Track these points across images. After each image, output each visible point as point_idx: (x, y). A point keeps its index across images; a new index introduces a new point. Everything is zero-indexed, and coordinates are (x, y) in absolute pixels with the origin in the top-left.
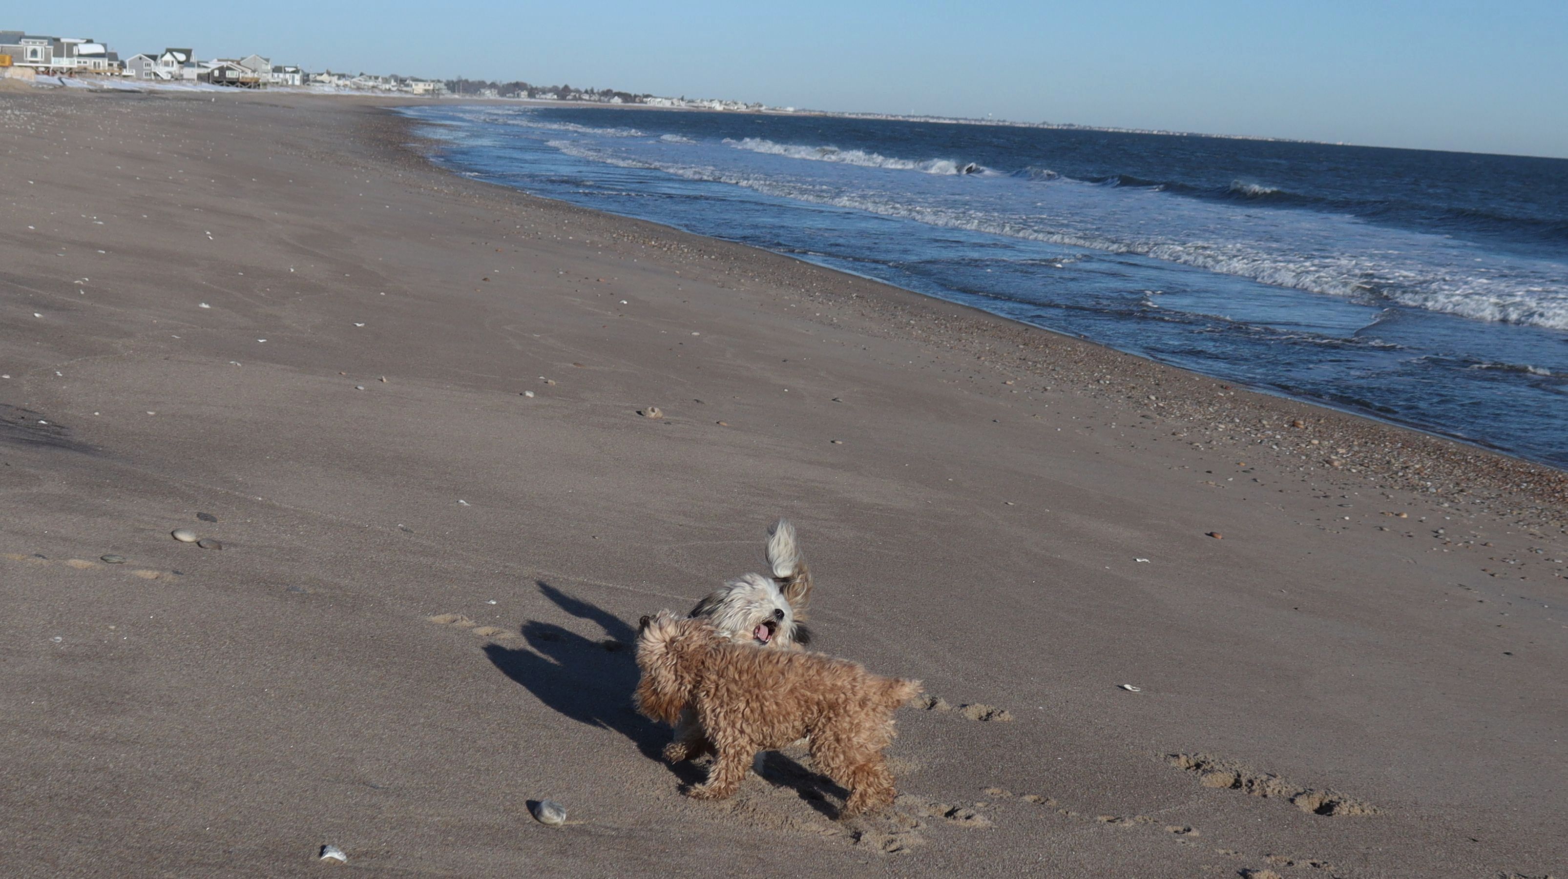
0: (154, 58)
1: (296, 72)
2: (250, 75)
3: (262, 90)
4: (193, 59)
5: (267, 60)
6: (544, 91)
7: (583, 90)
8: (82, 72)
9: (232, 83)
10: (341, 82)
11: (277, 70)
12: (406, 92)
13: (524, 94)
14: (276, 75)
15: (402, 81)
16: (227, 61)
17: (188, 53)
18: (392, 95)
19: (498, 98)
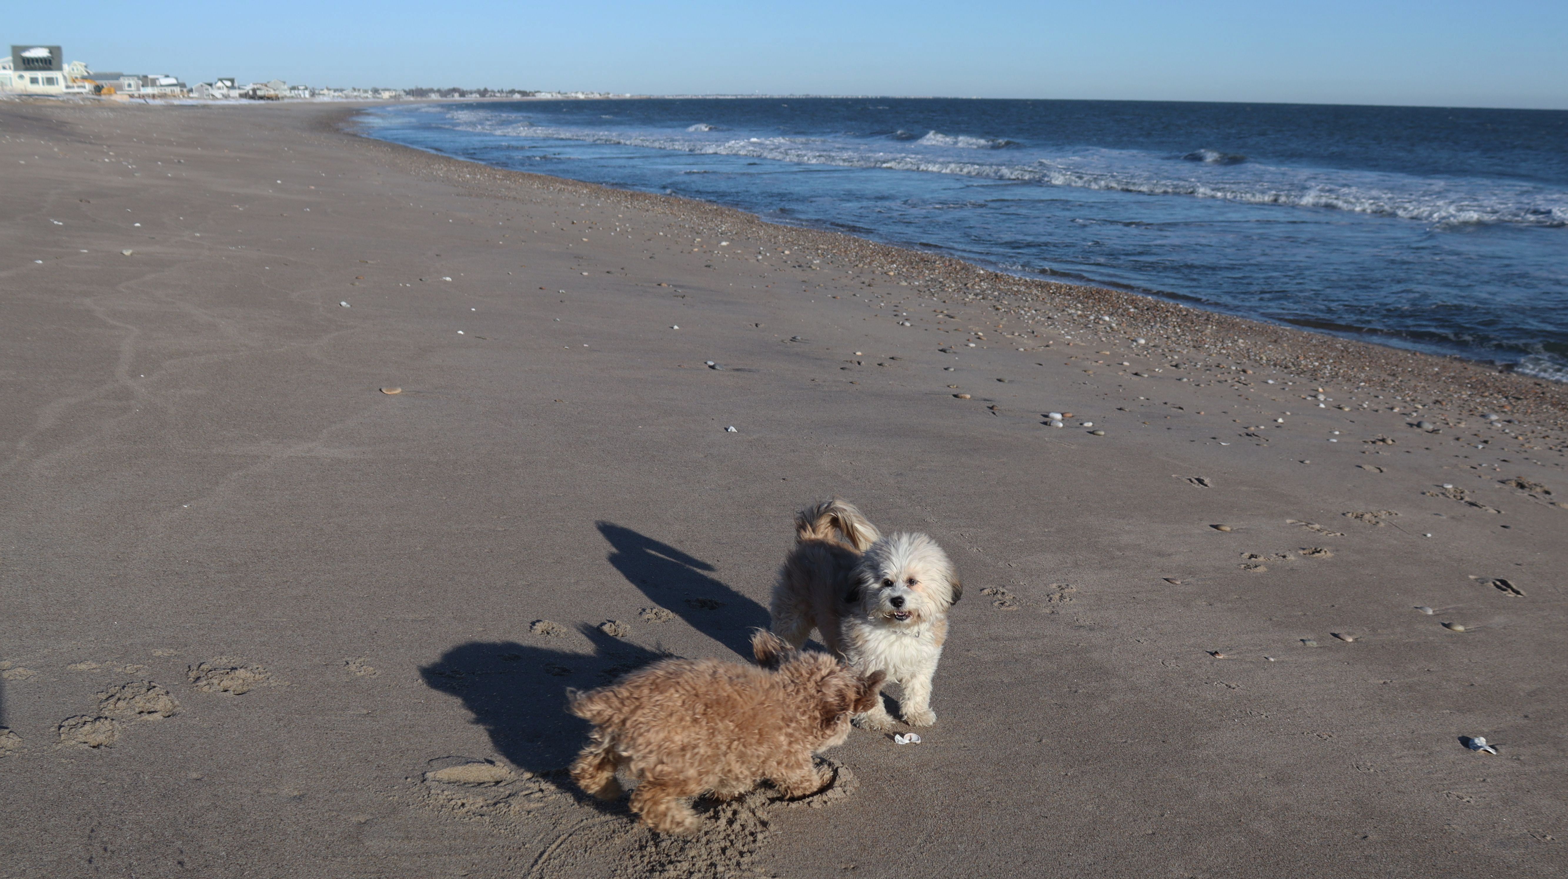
0: (211, 85)
1: (306, 89)
2: (272, 93)
3: (281, 101)
4: (236, 84)
5: (284, 83)
6: (471, 93)
7: (496, 91)
8: (163, 96)
9: (261, 98)
10: (336, 94)
11: (293, 88)
12: (378, 98)
13: (456, 95)
14: (293, 91)
15: (376, 91)
16: (256, 84)
17: (232, 81)
18: (368, 100)
19: (440, 98)
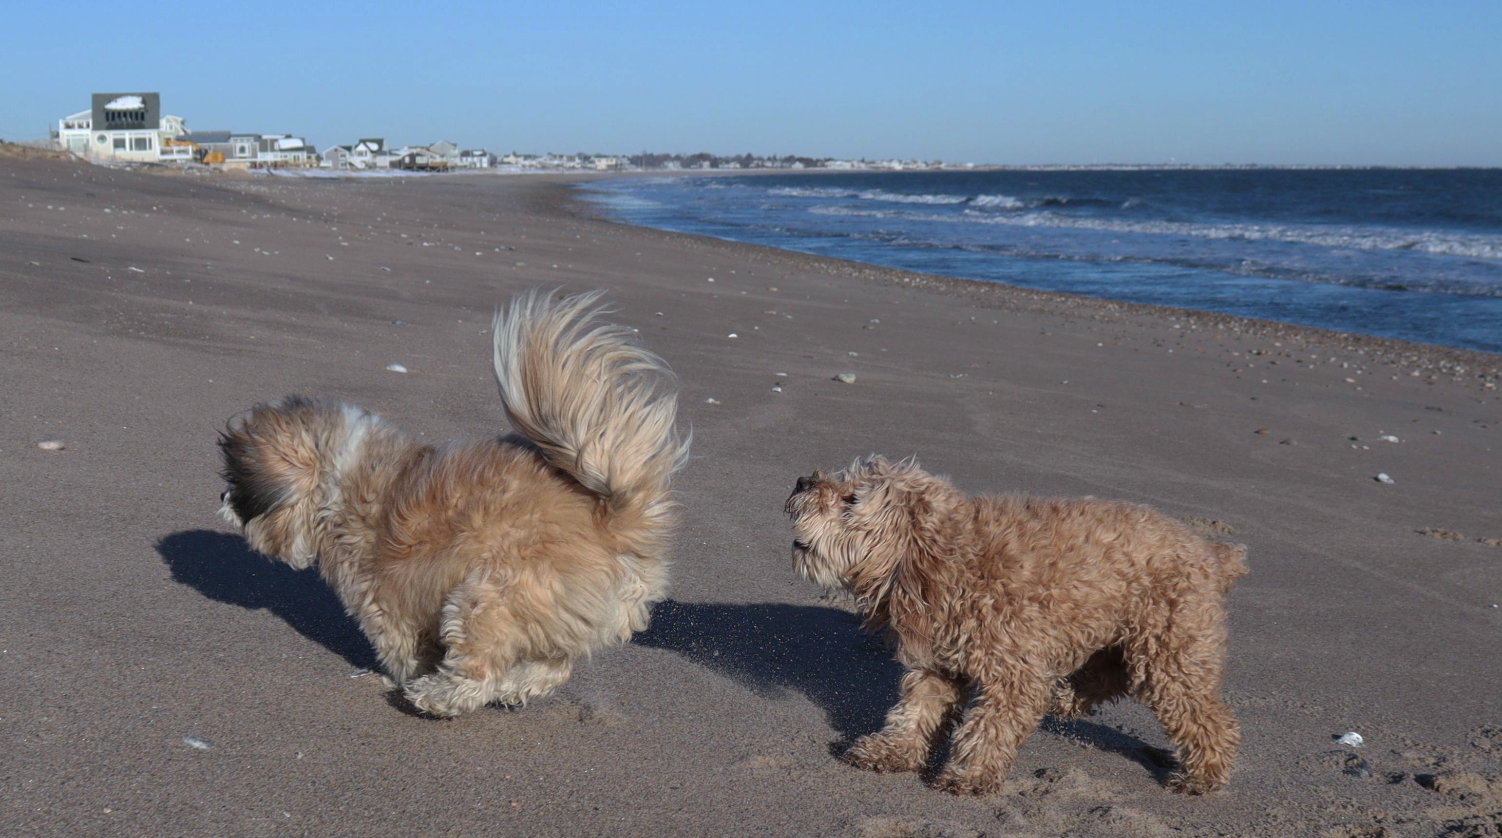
0: (349, 149)
1: (484, 155)
2: (438, 160)
3: (450, 173)
4: (385, 148)
5: (455, 145)
6: (727, 161)
7: (766, 157)
8: (284, 165)
9: (422, 168)
10: (527, 163)
11: (466, 154)
12: (590, 168)
13: (706, 164)
14: (464, 159)
15: (586, 158)
16: (416, 147)
17: (380, 142)
18: (575, 172)
19: (681, 169)
